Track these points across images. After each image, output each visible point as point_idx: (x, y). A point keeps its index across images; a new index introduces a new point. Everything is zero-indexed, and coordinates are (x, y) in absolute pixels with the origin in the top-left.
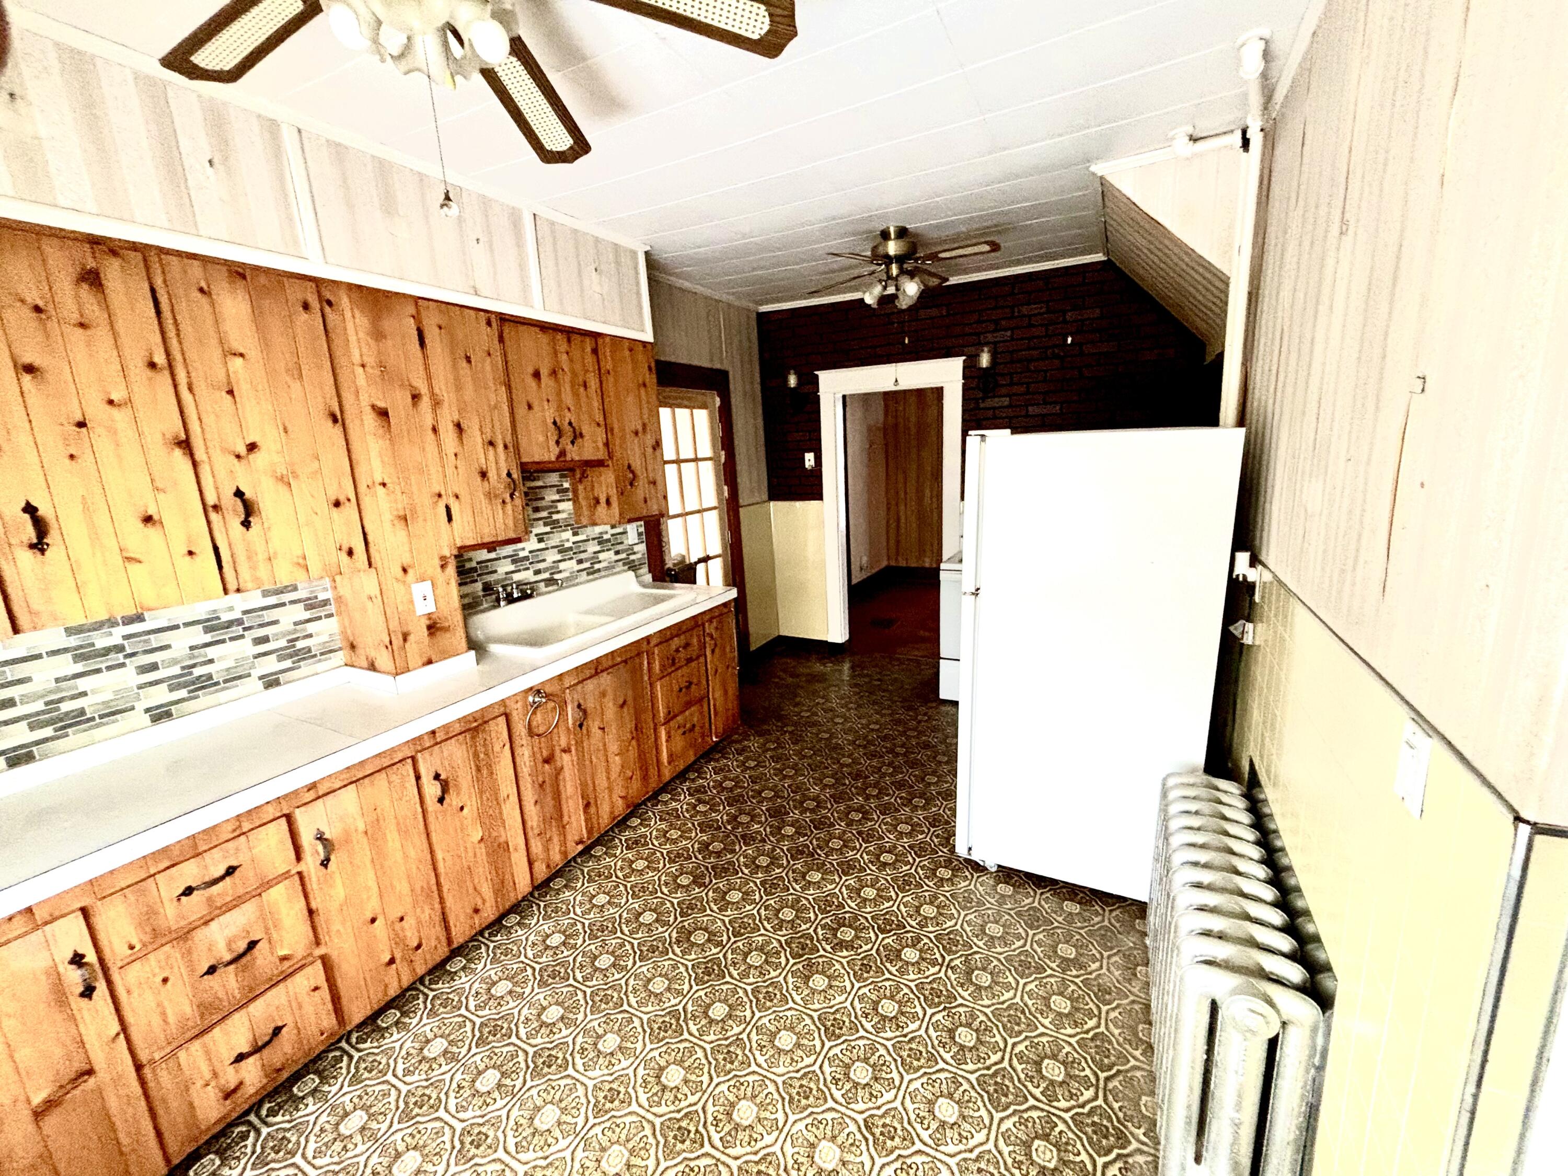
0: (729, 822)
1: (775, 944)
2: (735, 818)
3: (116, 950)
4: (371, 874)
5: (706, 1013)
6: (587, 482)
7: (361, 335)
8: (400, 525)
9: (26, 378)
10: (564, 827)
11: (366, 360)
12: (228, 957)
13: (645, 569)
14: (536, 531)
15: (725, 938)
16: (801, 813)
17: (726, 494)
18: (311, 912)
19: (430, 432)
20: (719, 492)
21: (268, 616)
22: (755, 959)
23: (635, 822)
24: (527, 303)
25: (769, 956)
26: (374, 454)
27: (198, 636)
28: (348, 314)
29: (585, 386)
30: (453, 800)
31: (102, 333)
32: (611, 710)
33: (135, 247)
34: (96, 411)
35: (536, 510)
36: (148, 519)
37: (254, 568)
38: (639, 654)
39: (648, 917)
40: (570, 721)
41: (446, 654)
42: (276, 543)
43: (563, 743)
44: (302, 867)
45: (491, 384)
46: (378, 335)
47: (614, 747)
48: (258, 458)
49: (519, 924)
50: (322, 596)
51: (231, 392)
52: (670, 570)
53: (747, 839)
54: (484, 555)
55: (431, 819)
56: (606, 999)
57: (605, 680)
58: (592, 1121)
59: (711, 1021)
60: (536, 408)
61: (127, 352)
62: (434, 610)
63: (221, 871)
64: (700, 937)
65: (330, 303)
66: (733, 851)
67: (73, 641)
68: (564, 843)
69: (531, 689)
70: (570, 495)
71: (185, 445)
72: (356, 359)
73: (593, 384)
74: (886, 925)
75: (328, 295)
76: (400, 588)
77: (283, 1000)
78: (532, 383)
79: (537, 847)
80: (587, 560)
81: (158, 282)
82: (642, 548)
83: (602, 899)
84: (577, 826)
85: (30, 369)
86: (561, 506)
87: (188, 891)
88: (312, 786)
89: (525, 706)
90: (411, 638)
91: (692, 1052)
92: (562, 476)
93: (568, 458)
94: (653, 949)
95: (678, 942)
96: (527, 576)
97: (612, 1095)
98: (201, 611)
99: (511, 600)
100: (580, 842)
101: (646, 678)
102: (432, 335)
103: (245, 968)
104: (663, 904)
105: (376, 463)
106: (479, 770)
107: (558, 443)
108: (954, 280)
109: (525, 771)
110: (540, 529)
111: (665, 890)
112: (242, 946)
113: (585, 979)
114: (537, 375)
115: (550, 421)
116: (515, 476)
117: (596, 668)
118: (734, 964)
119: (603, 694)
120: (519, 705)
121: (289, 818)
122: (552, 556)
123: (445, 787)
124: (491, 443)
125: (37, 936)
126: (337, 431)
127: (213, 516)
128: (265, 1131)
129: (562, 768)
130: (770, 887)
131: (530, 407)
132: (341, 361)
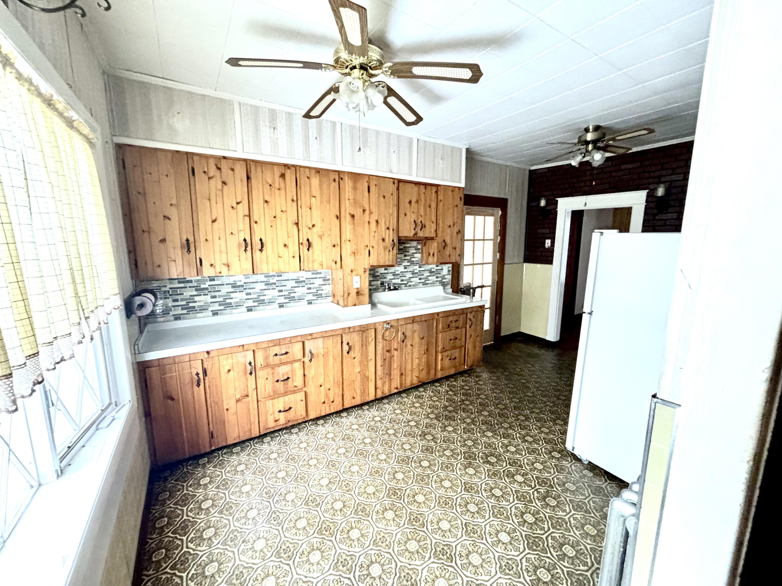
0: (460, 401)
1: (459, 451)
2: (463, 401)
3: (258, 366)
4: (323, 370)
5: (420, 463)
6: (427, 246)
7: (350, 189)
8: (353, 255)
9: (266, 204)
10: (391, 380)
11: (350, 198)
12: (282, 379)
13: (449, 286)
14: (404, 264)
15: (439, 441)
16: (495, 408)
17: (498, 257)
18: (304, 375)
19: (367, 223)
20: (494, 256)
21: (312, 281)
22: (448, 453)
23: (421, 389)
24: (410, 174)
25: (454, 454)
26: (348, 230)
27: (293, 284)
28: (347, 182)
29: (430, 207)
30: (351, 353)
31: (283, 192)
32: (417, 339)
33: (294, 166)
34: (279, 213)
35: (405, 256)
36: (285, 245)
37: (308, 264)
38: (433, 319)
39: (413, 423)
40: (399, 338)
41: (361, 303)
42: (315, 257)
43: (396, 346)
44: (304, 360)
45: (391, 205)
46: (355, 188)
47: (416, 355)
48: (315, 229)
49: (367, 409)
50: (328, 277)
51: (310, 208)
52: (461, 288)
53: (464, 410)
54: (382, 270)
55: (344, 358)
56: (386, 443)
57: (416, 327)
58: (368, 476)
59: (421, 466)
60: (408, 215)
61: (288, 197)
62: (359, 287)
63: (284, 352)
64: (429, 437)
65: (342, 179)
66: (457, 413)
67: (266, 279)
68: (390, 386)
69: (386, 322)
70: (420, 251)
71: (297, 224)
72: (347, 197)
73: (433, 205)
74: (513, 463)
75: (342, 176)
76: (349, 277)
77: (293, 399)
78: (408, 205)
79: (379, 383)
80: (423, 279)
81: (298, 176)
82: (449, 277)
83: (398, 411)
84: (396, 383)
85: (266, 202)
86: (416, 255)
87: (276, 355)
88: (311, 335)
89: (383, 327)
90: (350, 295)
91: (409, 472)
92: (418, 243)
93: (418, 235)
94: (409, 435)
95: (420, 436)
96: (398, 281)
97: (377, 472)
98: (295, 276)
99: (390, 289)
100: (397, 388)
101: (435, 330)
102: (373, 189)
103: (285, 384)
104: (420, 421)
105: (348, 233)
106: (362, 345)
107: (415, 229)
108: (635, 150)
109: (379, 351)
110: (406, 263)
111: (423, 417)
112: (286, 378)
113: (382, 434)
114: (410, 202)
115: (413, 221)
116: (395, 241)
117: (413, 320)
118: (438, 451)
119: (414, 332)
120: (380, 327)
121: (303, 343)
122: (409, 275)
123: (350, 348)
124: (388, 228)
125: (243, 353)
126: (337, 222)
127: (301, 246)
128: (282, 437)
129: (393, 356)
130: (466, 431)
131: (405, 215)
132: (342, 198)
